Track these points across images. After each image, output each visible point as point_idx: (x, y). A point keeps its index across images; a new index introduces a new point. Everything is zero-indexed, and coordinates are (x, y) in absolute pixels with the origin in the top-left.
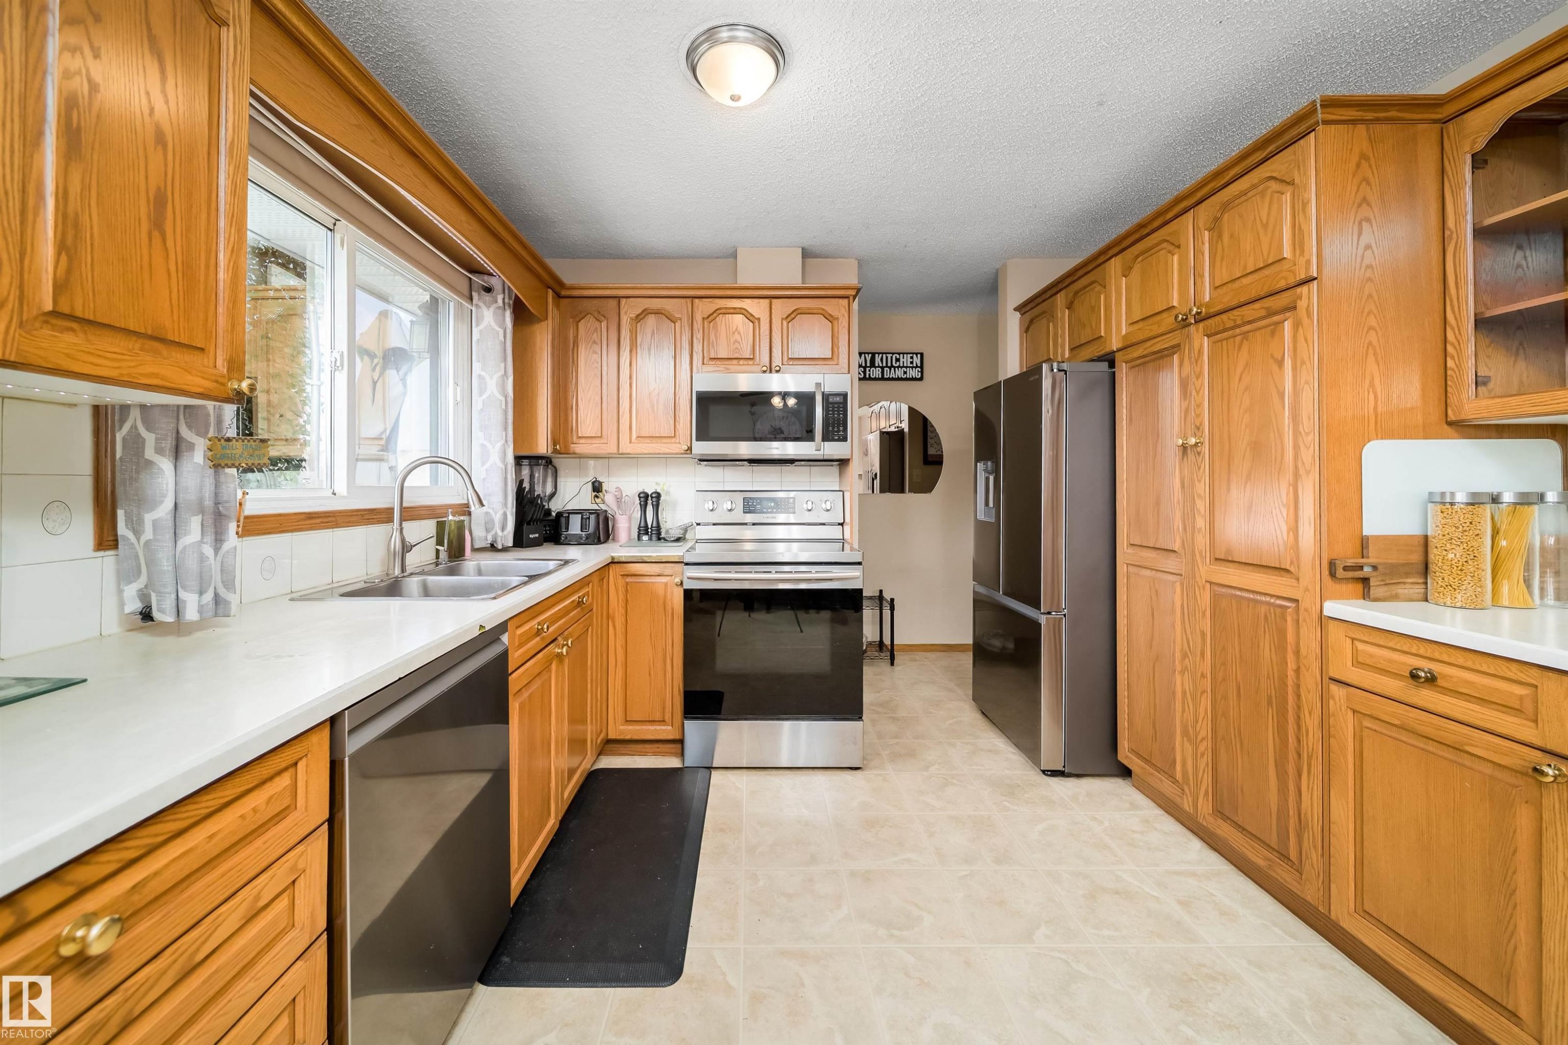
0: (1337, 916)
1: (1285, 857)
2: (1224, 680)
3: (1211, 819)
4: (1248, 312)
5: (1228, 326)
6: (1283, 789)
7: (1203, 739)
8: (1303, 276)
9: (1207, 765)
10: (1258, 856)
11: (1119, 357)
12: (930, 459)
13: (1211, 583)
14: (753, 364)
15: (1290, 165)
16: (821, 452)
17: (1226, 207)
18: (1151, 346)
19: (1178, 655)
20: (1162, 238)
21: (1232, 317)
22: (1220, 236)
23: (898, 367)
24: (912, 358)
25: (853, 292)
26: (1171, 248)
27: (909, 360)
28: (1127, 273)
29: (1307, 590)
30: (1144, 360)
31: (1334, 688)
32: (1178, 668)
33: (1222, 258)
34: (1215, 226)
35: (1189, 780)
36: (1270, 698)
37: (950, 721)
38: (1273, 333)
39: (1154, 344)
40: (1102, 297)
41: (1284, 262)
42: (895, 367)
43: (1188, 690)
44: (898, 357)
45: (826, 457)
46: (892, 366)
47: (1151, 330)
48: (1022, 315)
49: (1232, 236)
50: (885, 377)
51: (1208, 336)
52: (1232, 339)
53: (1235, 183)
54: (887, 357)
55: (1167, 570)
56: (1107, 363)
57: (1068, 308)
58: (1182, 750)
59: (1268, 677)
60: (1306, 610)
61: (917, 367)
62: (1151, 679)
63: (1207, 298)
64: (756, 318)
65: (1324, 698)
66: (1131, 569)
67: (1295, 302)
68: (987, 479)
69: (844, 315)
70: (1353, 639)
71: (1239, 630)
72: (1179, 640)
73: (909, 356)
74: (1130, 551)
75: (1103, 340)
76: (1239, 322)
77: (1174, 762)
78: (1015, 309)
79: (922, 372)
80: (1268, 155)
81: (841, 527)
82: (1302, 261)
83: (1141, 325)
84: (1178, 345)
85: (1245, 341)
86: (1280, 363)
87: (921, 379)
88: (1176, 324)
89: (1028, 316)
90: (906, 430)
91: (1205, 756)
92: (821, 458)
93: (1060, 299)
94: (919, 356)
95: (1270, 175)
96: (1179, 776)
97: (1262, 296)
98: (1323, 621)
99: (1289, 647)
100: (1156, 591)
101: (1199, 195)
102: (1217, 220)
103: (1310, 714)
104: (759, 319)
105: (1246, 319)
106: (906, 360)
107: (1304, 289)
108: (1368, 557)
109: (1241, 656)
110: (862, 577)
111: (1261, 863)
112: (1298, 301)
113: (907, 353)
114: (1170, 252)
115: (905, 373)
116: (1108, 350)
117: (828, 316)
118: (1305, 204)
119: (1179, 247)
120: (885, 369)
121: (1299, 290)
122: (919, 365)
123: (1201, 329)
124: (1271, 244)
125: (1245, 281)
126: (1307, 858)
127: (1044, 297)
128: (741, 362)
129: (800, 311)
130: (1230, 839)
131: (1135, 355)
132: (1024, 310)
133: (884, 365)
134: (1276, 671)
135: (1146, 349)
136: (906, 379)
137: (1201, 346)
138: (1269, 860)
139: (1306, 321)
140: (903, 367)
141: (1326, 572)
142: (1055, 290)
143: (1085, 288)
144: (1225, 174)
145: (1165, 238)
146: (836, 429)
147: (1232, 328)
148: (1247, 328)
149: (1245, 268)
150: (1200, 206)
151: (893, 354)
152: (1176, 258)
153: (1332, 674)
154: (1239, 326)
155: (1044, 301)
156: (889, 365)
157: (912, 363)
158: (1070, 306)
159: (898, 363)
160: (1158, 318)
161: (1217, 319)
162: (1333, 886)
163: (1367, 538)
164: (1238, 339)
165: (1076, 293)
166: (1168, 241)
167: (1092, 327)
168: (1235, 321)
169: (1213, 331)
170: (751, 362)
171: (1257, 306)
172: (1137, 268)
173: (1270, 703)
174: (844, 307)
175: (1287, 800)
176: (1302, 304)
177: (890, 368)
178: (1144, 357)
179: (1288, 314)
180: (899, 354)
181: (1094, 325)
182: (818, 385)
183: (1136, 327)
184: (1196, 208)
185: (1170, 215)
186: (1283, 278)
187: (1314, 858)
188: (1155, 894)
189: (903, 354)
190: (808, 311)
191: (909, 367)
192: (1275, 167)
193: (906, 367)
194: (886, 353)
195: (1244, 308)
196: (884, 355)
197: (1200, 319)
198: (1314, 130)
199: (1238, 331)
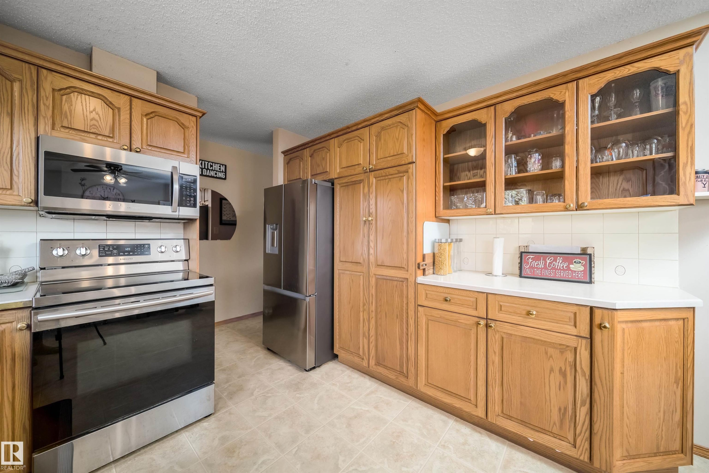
0: (420, 388)
1: (401, 372)
2: (380, 311)
3: (374, 367)
4: (391, 171)
5: (383, 175)
6: (401, 349)
7: (372, 336)
8: (411, 161)
9: (373, 346)
10: (391, 376)
11: (336, 181)
12: (223, 222)
13: (375, 274)
14: (113, 142)
15: (407, 119)
16: (177, 213)
17: (383, 129)
18: (350, 179)
19: (361, 305)
20: (356, 135)
21: (385, 172)
22: (380, 139)
23: (212, 170)
24: (220, 166)
25: (200, 115)
26: (360, 140)
27: (218, 168)
28: (340, 146)
29: (411, 274)
30: (347, 184)
31: (420, 308)
32: (361, 309)
33: (381, 148)
34: (378, 136)
35: (365, 354)
36: (397, 315)
37: (254, 360)
38: (400, 180)
39: (352, 178)
40: (328, 154)
41: (404, 154)
42: (210, 170)
43: (365, 318)
44: (212, 164)
45: (180, 217)
46: (208, 169)
47: (351, 172)
48: (285, 156)
49: (385, 140)
50: (204, 174)
51: (375, 178)
52: (385, 180)
53: (386, 120)
54: (205, 163)
55: (357, 271)
56: (331, 183)
57: (311, 157)
58: (363, 342)
59: (397, 308)
60: (410, 282)
61: (223, 172)
62: (350, 316)
63: (375, 163)
64: (116, 107)
65: (416, 312)
66: (341, 271)
67: (408, 170)
68: (273, 234)
69: (193, 127)
70: (425, 290)
71: (386, 291)
72: (362, 299)
73: (218, 165)
74: (341, 264)
75: (328, 173)
76: (387, 174)
77: (359, 348)
78: (282, 152)
79: (226, 175)
80: (399, 113)
81: (187, 262)
82: (410, 155)
83: (346, 169)
84: (363, 180)
85: (390, 182)
86: (402, 191)
87: (225, 179)
88: (362, 171)
89: (289, 157)
90: (210, 205)
91: (373, 343)
92: (177, 217)
93: (307, 152)
94: (224, 166)
95: (399, 120)
96: (361, 353)
97: (396, 165)
98: (416, 284)
99: (404, 296)
100: (352, 280)
101: (373, 121)
102: (379, 133)
103: (411, 319)
104: (119, 109)
105: (390, 173)
106: (216, 167)
107: (411, 166)
108: (425, 261)
109: (387, 302)
110: (214, 293)
111: (394, 377)
112: (409, 170)
113: (217, 164)
114: (359, 141)
115: (216, 174)
116: (331, 177)
117: (181, 124)
118: (412, 135)
119: (363, 140)
120: (204, 170)
121: (409, 165)
122: (224, 171)
123: (373, 174)
124: (399, 146)
125: (389, 158)
126: (410, 371)
127: (298, 149)
128: (100, 137)
129: (158, 114)
130: (382, 372)
131: (344, 181)
132: (286, 154)
133: (203, 167)
134: (399, 305)
135: (349, 179)
136: (216, 178)
137: (373, 181)
138: (396, 376)
139: (411, 177)
140: (215, 170)
141: (417, 267)
142: (303, 147)
143: (319, 149)
144: (383, 116)
145: (358, 135)
146: (188, 199)
147: (385, 176)
148: (390, 177)
149: (390, 154)
150: (372, 126)
151: (209, 162)
152: (362, 144)
153: (419, 304)
154: (387, 176)
155: (297, 151)
156: (206, 168)
157: (220, 169)
158: (311, 156)
159: (212, 168)
160: (353, 167)
161: (379, 171)
162: (418, 378)
163: (425, 254)
164: (387, 180)
165: (314, 151)
166: (359, 137)
167: (322, 166)
168: (386, 173)
169: (377, 176)
170: (110, 140)
171: (394, 169)
172: (345, 145)
173: (397, 317)
174: (193, 122)
175: (403, 352)
176: (410, 171)
177: (207, 169)
178: (347, 183)
179: (405, 174)
180: (213, 163)
181: (324, 166)
182: (174, 168)
183: (344, 170)
184: (371, 126)
185: (360, 126)
186: (404, 160)
187: (412, 370)
188: (367, 409)
189: (215, 163)
190: (165, 116)
191: (219, 171)
192: (402, 118)
193: (217, 171)
194: (204, 161)
195: (390, 169)
196: (203, 162)
197: (371, 171)
198: (415, 109)
199: (386, 177)
